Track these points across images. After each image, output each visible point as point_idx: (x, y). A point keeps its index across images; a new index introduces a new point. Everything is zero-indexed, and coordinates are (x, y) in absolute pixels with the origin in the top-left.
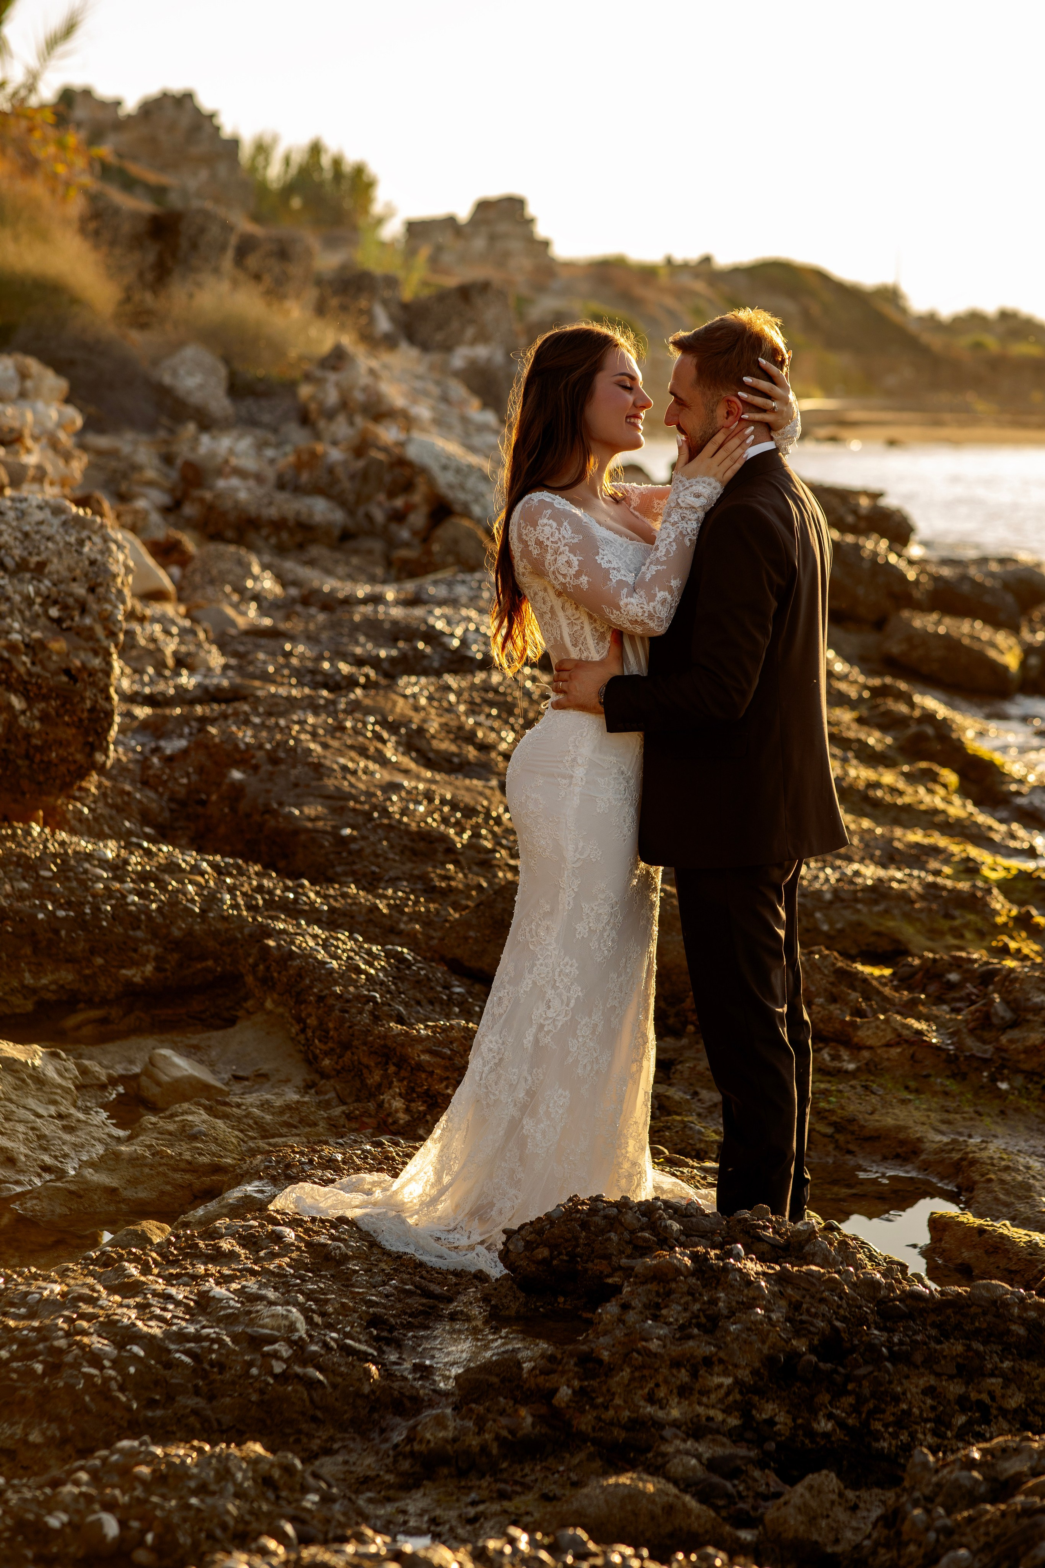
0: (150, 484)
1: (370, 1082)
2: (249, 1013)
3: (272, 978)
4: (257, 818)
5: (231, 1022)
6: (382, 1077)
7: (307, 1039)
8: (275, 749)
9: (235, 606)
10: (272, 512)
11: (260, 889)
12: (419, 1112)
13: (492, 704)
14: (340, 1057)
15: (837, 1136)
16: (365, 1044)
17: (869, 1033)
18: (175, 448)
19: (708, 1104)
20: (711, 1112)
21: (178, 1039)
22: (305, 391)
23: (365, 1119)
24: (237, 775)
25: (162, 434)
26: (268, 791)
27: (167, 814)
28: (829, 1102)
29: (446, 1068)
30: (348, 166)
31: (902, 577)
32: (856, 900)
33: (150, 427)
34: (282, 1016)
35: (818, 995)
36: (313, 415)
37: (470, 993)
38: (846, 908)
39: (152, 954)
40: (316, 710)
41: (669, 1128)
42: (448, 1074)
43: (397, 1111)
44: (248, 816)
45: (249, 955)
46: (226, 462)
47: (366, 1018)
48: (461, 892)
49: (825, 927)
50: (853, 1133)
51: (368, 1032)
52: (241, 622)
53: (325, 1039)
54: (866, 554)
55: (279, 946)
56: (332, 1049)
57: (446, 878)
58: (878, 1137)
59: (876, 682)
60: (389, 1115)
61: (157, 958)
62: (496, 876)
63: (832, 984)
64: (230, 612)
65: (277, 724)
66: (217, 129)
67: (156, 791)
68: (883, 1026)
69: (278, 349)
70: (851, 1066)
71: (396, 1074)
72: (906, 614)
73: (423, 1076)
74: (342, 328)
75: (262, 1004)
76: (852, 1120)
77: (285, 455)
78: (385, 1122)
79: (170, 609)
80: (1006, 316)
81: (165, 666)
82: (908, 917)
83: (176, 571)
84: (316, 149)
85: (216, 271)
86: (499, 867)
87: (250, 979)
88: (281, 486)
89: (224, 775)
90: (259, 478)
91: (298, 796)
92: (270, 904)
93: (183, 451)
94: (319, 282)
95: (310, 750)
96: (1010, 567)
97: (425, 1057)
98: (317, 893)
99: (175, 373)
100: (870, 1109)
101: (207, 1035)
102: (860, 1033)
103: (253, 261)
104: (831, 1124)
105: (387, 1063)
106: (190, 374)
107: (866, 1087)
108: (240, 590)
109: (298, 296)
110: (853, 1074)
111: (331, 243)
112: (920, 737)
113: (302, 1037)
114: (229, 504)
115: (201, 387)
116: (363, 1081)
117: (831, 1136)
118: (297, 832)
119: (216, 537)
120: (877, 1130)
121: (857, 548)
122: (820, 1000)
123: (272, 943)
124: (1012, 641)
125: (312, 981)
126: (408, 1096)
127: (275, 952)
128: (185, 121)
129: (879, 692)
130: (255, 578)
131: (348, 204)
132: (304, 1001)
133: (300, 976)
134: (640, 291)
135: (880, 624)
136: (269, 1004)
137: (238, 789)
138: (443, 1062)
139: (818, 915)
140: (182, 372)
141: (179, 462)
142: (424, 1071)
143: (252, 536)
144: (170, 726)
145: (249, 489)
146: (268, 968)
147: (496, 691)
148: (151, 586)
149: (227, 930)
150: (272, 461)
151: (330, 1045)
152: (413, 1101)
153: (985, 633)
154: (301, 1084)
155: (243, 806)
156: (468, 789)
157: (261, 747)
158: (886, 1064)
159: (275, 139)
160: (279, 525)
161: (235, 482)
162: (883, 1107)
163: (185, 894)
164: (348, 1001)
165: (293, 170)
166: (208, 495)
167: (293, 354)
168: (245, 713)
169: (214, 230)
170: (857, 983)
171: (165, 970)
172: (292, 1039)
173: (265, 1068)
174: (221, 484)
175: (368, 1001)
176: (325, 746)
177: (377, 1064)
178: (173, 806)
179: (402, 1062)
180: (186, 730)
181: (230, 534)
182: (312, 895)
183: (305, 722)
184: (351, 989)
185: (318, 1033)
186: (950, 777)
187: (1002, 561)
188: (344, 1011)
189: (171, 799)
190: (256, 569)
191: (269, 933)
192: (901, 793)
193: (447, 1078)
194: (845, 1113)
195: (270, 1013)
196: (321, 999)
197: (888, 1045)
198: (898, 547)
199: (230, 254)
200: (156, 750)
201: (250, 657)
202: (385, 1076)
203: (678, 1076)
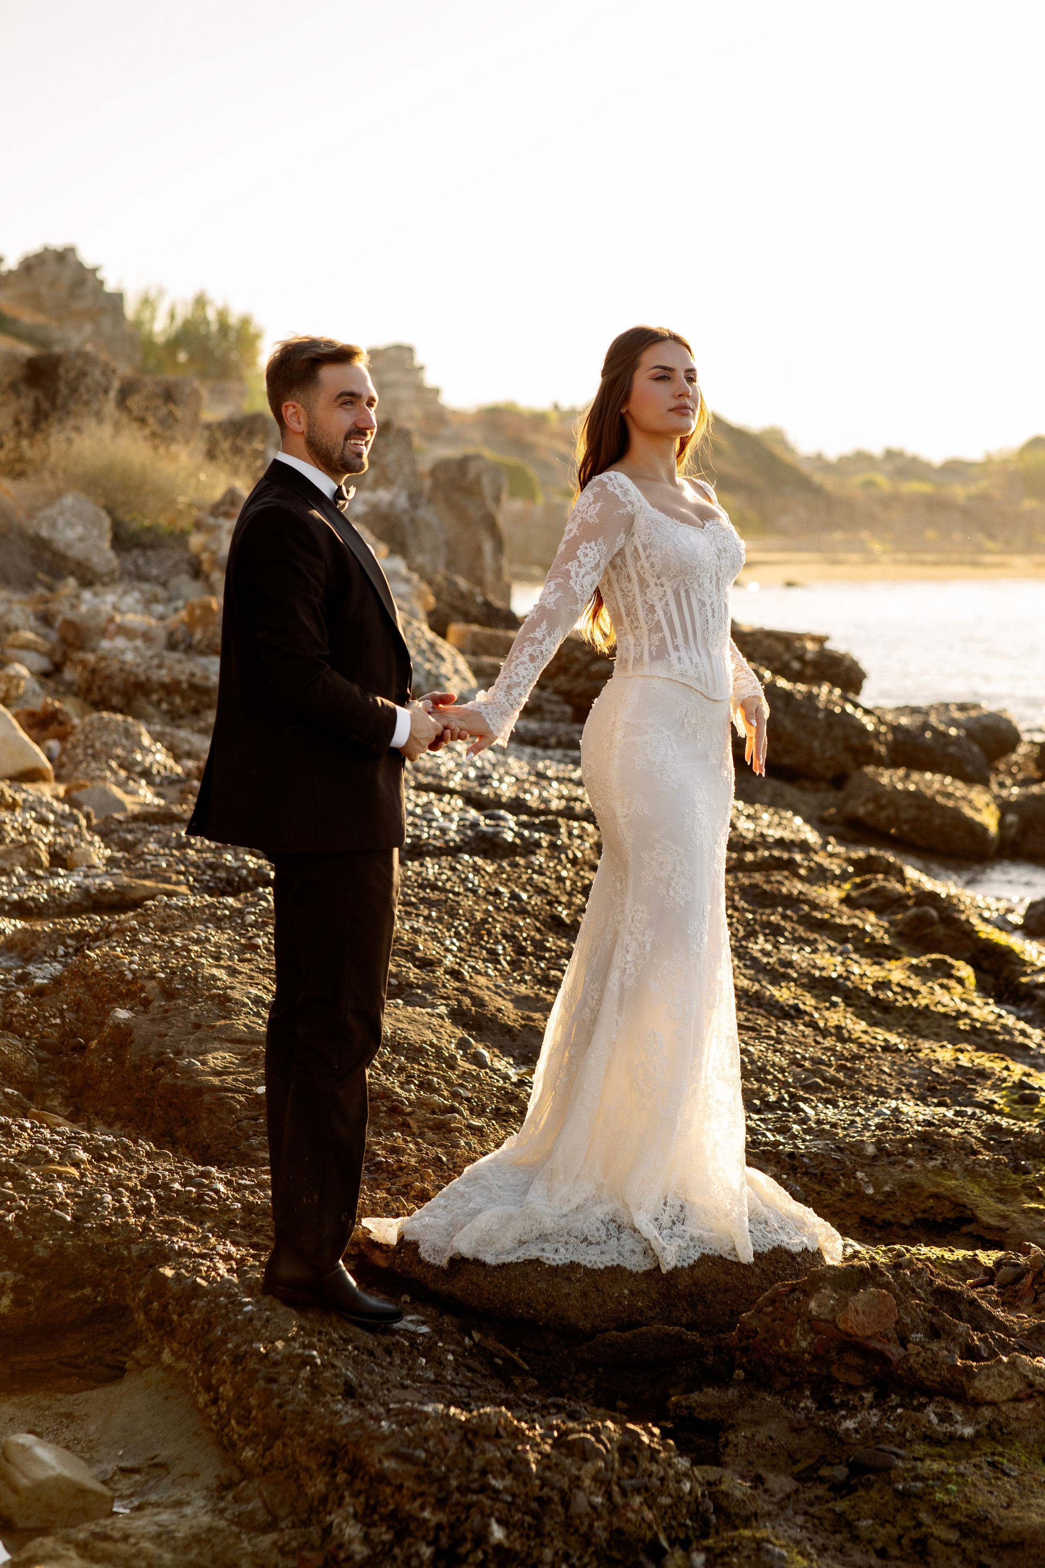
0: (27, 646)
1: (311, 1491)
2: (141, 1367)
3: (171, 1322)
4: (148, 1071)
5: (117, 1373)
6: (328, 1485)
7: (221, 1416)
8: (169, 980)
9: (121, 784)
10: (163, 675)
11: (152, 1181)
12: (383, 1543)
13: (430, 904)
14: (267, 1448)
15: (964, 1543)
16: (303, 1434)
17: (990, 1383)
18: (53, 607)
19: (779, 1496)
20: (782, 1508)
21: (45, 1403)
22: (196, 541)
23: (306, 1554)
24: (122, 1014)
25: (41, 591)
26: (162, 1035)
27: (35, 1066)
28: (948, 1492)
29: (419, 1478)
30: (233, 320)
31: (862, 729)
32: (906, 1154)
33: (27, 584)
34: (184, 1372)
35: (915, 1329)
36: (206, 567)
37: (438, 1331)
38: (893, 1164)
39: (9, 1283)
40: (219, 923)
41: (736, 1550)
42: (423, 1488)
43: (351, 1541)
44: (138, 1068)
45: (139, 1287)
46: (111, 620)
47: (301, 1392)
48: (416, 1170)
49: (870, 1191)
50: (985, 1537)
51: (305, 1415)
52: (132, 805)
53: (245, 1419)
54: (821, 703)
55: (178, 1276)
56: (255, 1435)
57: (394, 1150)
58: (1022, 1544)
59: (859, 854)
60: (340, 1546)
61: (15, 1288)
62: (456, 1146)
63: (932, 1311)
64: (118, 792)
65: (172, 942)
66: (101, 283)
67: (22, 1035)
68: (1007, 1373)
69: (166, 497)
70: (968, 1431)
71: (349, 1484)
72: (870, 770)
73: (388, 1490)
74: (235, 471)
75: (159, 1354)
76: (983, 1520)
77: (176, 610)
78: (335, 1558)
79: (48, 791)
80: (890, 455)
81: (39, 864)
82: (971, 1173)
83: (54, 745)
84: (200, 302)
85: (99, 416)
86: (459, 1130)
87: (140, 1317)
88: (172, 645)
89: (107, 1013)
90: (147, 637)
91: (200, 1041)
92: (168, 1203)
93: (63, 609)
94: (209, 426)
95: (214, 977)
96: (973, 714)
97: (389, 1464)
98: (228, 1183)
99: (53, 525)
100: (1004, 1500)
101: (84, 1395)
102: (977, 1384)
103: (135, 402)
104: (953, 1526)
105: (334, 1465)
106: (70, 525)
107: (993, 1465)
108: (127, 765)
109: (187, 442)
110: (972, 1443)
111: (220, 395)
112: (921, 921)
113: (213, 1410)
114: (115, 666)
115: (81, 539)
116: (300, 1487)
117: (958, 1545)
118: (201, 1090)
119: (101, 704)
120: (1019, 1533)
121: (811, 698)
122: (918, 1336)
123: (169, 1272)
124: (986, 798)
125: (225, 1332)
126: (365, 1518)
127: (172, 1284)
128: (67, 276)
129: (865, 867)
130: (146, 751)
131: (234, 356)
132: (215, 1362)
133: (209, 1323)
134: (531, 437)
135: (839, 781)
136: (167, 1357)
137: (123, 1033)
138: (414, 1470)
139: (860, 1175)
140: (60, 523)
141: (58, 622)
142: (389, 1484)
143: (141, 702)
144: (41, 946)
145: (136, 649)
146: (165, 1307)
147: (434, 887)
148: (26, 764)
149: (109, 1245)
150: (161, 618)
151: (253, 1428)
152: (373, 1524)
153: (958, 788)
154: (213, 1483)
155: (131, 1056)
156: (412, 1021)
157: (152, 976)
158: (1015, 1425)
159: (161, 292)
160: (170, 689)
161: (120, 642)
162: (1021, 1495)
163: (52, 1197)
164: (275, 1364)
165: (179, 321)
166: (91, 658)
167: (182, 500)
168: (132, 929)
169: (96, 374)
170: (962, 1307)
171: (28, 1303)
172: (200, 1411)
173: (164, 1454)
174: (105, 644)
175: (304, 1364)
176: (233, 972)
177: (321, 1466)
178: (43, 1054)
179: (356, 1468)
180: (61, 950)
181: (115, 700)
182: (221, 1187)
183: (208, 940)
184: (280, 1344)
185: (235, 1411)
186: (965, 971)
187: (962, 707)
188: (271, 1380)
189: (40, 1046)
190: (146, 740)
191: (164, 1255)
192: (915, 993)
193: (422, 1494)
194: (972, 1509)
195: (168, 1368)
196: (238, 1359)
197: (1016, 1399)
198: (851, 696)
199: (112, 394)
200: (23, 979)
201: (140, 848)
202: (332, 1484)
203: (730, 1450)
